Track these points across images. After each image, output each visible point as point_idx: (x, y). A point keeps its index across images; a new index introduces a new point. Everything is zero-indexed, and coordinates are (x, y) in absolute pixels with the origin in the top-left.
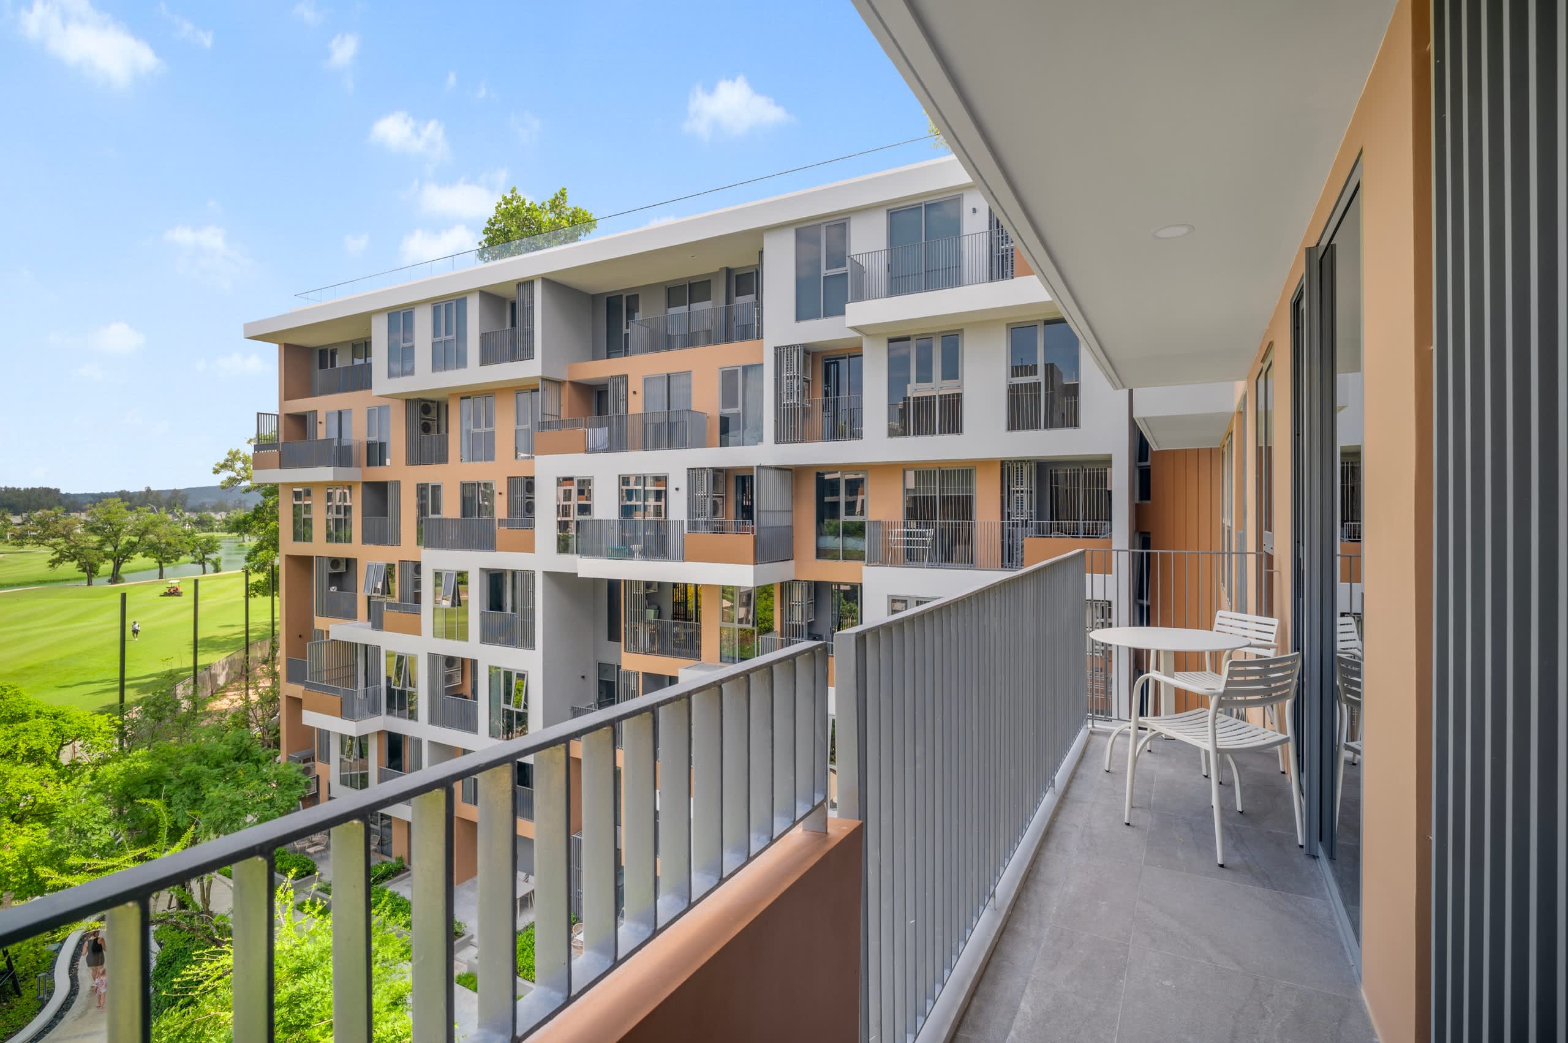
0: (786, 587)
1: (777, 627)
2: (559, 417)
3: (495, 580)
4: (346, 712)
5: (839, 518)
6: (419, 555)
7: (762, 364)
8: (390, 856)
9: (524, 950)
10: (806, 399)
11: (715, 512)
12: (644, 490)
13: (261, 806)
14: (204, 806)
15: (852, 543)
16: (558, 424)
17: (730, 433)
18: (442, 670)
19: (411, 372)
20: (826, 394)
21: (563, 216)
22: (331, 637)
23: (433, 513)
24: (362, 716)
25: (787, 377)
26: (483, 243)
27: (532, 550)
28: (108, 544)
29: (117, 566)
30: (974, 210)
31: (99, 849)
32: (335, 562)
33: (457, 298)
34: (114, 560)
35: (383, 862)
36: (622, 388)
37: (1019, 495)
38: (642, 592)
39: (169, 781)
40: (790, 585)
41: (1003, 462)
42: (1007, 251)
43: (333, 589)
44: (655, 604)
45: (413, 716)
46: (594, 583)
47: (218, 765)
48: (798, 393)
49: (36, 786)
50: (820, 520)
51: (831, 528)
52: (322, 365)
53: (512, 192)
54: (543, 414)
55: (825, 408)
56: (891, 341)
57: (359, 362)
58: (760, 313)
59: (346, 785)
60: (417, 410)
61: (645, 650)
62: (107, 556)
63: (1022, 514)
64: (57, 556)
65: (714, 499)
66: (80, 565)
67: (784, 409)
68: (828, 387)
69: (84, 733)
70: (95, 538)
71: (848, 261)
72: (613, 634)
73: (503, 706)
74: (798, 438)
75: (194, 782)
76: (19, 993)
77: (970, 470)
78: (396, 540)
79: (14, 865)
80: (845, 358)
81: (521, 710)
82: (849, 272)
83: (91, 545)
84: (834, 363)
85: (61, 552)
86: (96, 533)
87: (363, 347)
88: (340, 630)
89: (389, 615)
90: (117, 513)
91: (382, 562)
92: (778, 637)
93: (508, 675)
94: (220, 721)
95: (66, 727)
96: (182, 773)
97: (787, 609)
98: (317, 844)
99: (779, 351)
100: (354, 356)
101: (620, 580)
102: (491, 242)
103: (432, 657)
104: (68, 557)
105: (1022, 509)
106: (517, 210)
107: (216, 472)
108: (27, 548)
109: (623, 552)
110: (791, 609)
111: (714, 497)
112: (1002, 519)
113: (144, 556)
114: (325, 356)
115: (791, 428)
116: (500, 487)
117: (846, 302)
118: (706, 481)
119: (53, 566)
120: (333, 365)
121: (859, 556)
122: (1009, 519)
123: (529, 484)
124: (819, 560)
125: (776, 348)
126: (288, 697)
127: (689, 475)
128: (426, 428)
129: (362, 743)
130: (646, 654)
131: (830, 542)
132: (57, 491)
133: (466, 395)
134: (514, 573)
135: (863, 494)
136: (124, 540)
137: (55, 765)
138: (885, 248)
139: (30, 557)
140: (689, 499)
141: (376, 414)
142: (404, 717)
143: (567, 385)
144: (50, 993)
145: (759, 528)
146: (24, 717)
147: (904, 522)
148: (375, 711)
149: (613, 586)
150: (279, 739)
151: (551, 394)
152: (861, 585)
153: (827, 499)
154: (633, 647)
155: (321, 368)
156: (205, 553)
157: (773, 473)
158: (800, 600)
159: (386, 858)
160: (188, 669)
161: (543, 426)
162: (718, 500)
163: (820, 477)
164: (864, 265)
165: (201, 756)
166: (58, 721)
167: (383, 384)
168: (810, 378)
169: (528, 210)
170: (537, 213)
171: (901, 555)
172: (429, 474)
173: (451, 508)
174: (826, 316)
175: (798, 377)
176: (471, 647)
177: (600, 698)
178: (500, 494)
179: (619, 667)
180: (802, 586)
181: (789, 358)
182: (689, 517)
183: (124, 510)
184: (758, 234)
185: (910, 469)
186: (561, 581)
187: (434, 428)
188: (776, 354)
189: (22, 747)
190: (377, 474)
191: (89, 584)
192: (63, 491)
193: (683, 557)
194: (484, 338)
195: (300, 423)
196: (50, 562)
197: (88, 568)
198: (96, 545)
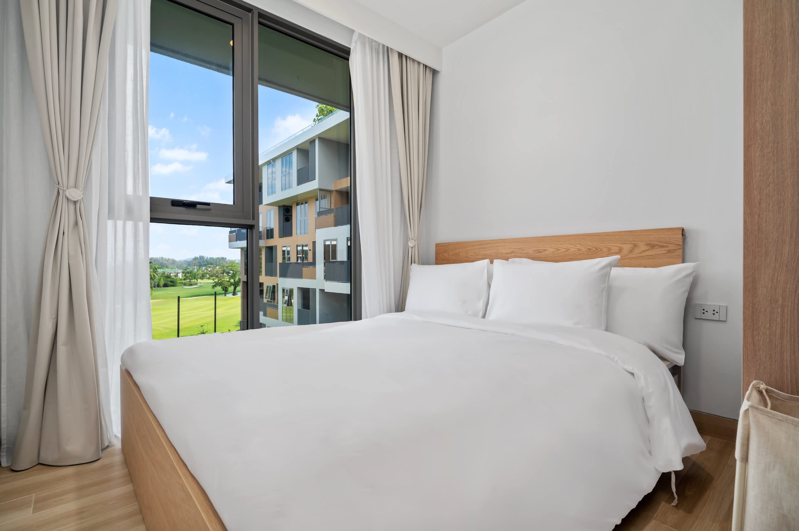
6: (279, 281)
16: (325, 212)
19: (275, 193)
23: (287, 260)
27: (315, 277)
28: (232, 279)
29: (235, 289)
33: (289, 153)
34: (234, 286)
54: (320, 208)
60: (282, 210)
62: (232, 284)
64: (214, 284)
66: (222, 287)
70: (228, 277)
78: (276, 274)
85: (215, 282)
86: (228, 275)
90: (234, 266)
91: (271, 284)
104: (218, 284)
116: (310, 246)
119: (213, 288)
128: (287, 220)
134: (309, 289)
136: (237, 278)
143: (334, 192)
161: (321, 213)
167: (267, 200)
172: (286, 242)
178: (310, 250)
186: (325, 294)
187: (291, 219)
190: (270, 243)
191: (226, 295)
194: (298, 171)
196: (212, 286)
197: (225, 289)
198: (228, 280)
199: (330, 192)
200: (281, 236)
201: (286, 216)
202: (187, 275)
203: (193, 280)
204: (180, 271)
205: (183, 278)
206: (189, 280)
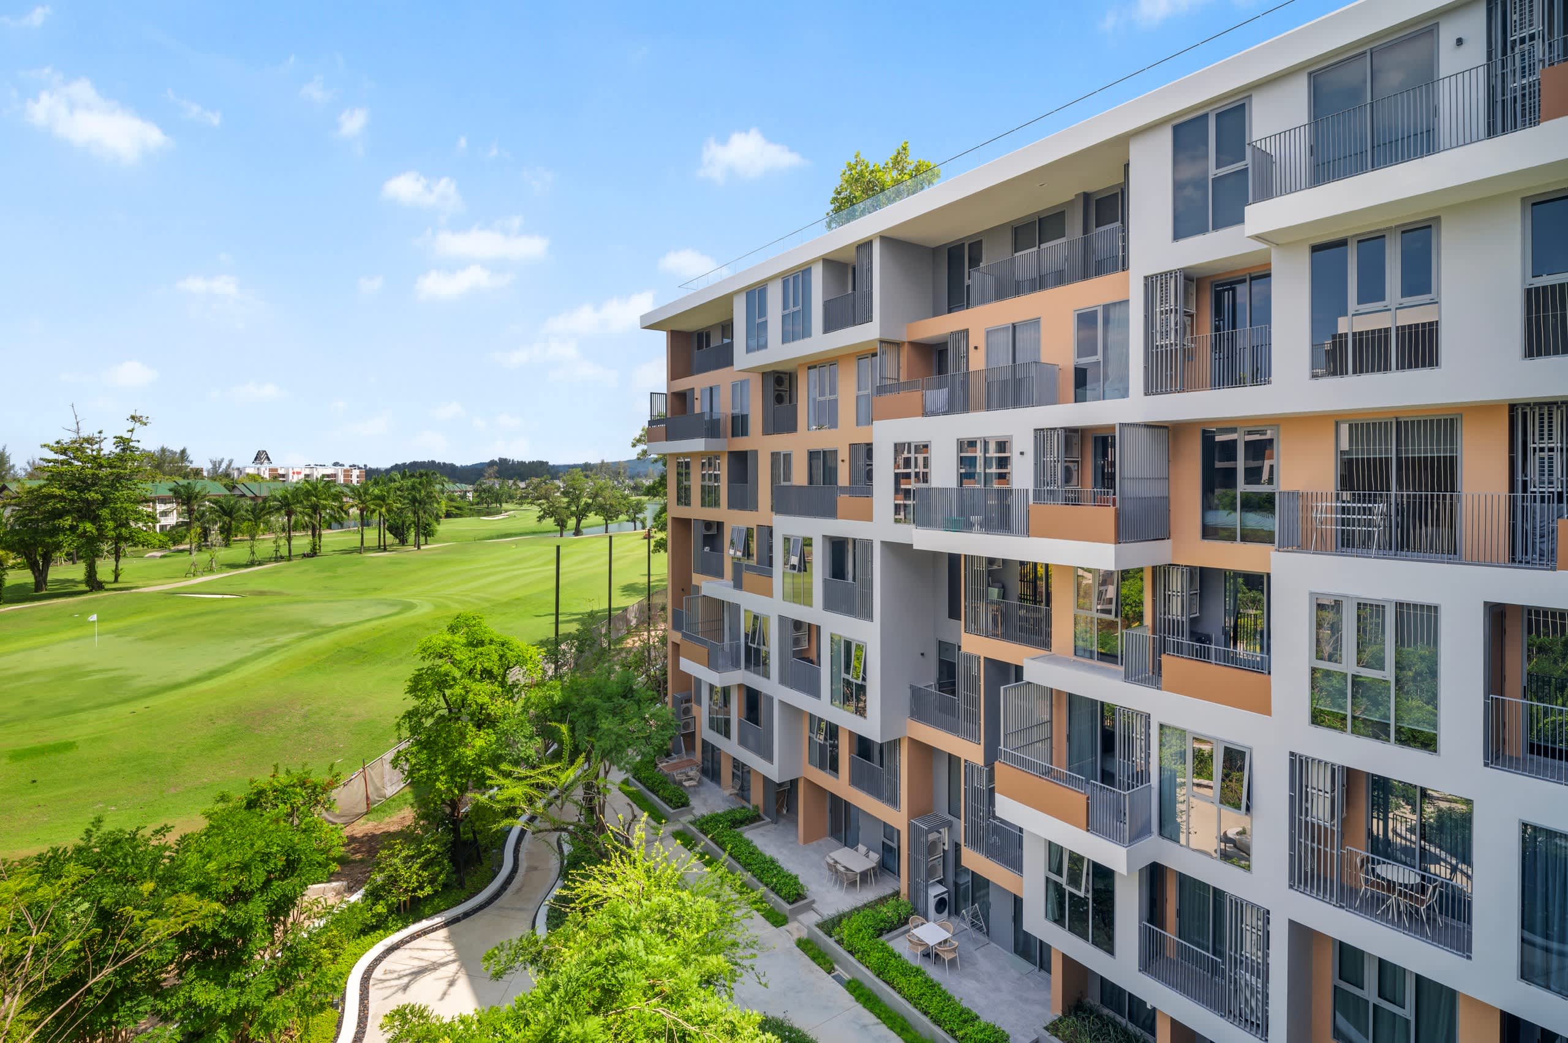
0: (1161, 574)
1: (1148, 620)
2: (898, 380)
3: (838, 547)
4: (712, 665)
5: (1236, 487)
6: (771, 521)
7: (1128, 301)
8: (749, 802)
9: (860, 930)
10: (1188, 336)
11: (1068, 480)
12: (985, 457)
13: (638, 742)
14: (598, 734)
15: (1255, 520)
16: (897, 387)
17: (1088, 387)
18: (791, 633)
19: (765, 346)
20: (1217, 329)
21: (905, 171)
22: (703, 593)
23: (784, 481)
24: (725, 669)
25: (1162, 312)
26: (831, 214)
27: (870, 518)
28: (573, 505)
29: (579, 522)
30: (1460, 42)
31: (525, 759)
32: (708, 525)
33: (802, 269)
34: (577, 517)
35: (743, 807)
36: (963, 344)
37: (1545, 454)
38: (983, 567)
39: (575, 709)
40: (1165, 571)
41: (1513, 407)
42: (1524, 88)
43: (707, 549)
44: (999, 582)
45: (767, 675)
46: (934, 556)
47: (610, 699)
48: (1176, 330)
49: (487, 699)
50: (1208, 489)
51: (1227, 500)
52: (700, 347)
53: (856, 156)
54: (881, 378)
55: (1217, 345)
56: (1315, 249)
57: (726, 341)
58: (1125, 239)
59: (714, 730)
60: (771, 381)
61: (987, 632)
62: (573, 514)
63: (1551, 483)
64: (542, 513)
65: (1066, 464)
66: (556, 521)
67: (1157, 352)
68: (1219, 321)
69: (521, 661)
70: (566, 500)
71: (1248, 151)
72: (954, 613)
73: (844, 675)
74: (1176, 386)
75: (591, 712)
76: (482, 864)
77: (1452, 420)
78: (755, 507)
79: (473, 760)
80: (1244, 281)
81: (859, 682)
82: (1250, 166)
83: (563, 505)
84: (1228, 290)
85: (544, 510)
86: (566, 497)
87: (727, 328)
88: (710, 587)
89: (748, 577)
90: (580, 480)
91: (743, 526)
92: (1149, 634)
93: (848, 644)
94: (626, 658)
95: (509, 654)
96: (583, 702)
97: (1162, 598)
98: (691, 779)
99: (1150, 282)
100: (723, 337)
101: (959, 555)
102: (838, 210)
103: (782, 619)
104: (548, 514)
105: (1551, 475)
106: (861, 175)
107: (634, 445)
108: (525, 506)
109: (962, 524)
110: (1167, 599)
111: (1066, 461)
112: (1512, 488)
113: (596, 515)
114: (701, 338)
115: (1166, 376)
116: (844, 454)
117: (1247, 203)
118: (1056, 444)
119: (539, 521)
120: (708, 345)
121: (1266, 538)
122: (1525, 490)
123: (869, 449)
124: (1206, 541)
125: (1146, 278)
126: (673, 642)
127: (1036, 437)
128: (779, 399)
129: (726, 691)
130: (988, 637)
131: (1221, 518)
132: (547, 463)
133: (814, 364)
134: (854, 540)
135: (1271, 458)
136: (585, 500)
137: (502, 684)
138: (1305, 120)
139: (528, 513)
140: (1036, 464)
141: (739, 388)
142: (759, 674)
143: (906, 347)
144: (500, 866)
145: (1122, 498)
146: (481, 643)
147: (1338, 494)
148: (736, 665)
149: (954, 560)
150: (666, 678)
151: (890, 359)
152: (1269, 575)
153: (1218, 465)
154: (974, 628)
155: (699, 349)
156: (636, 513)
157: (1144, 431)
158: (1179, 590)
159: (746, 804)
160: (604, 611)
161: (881, 390)
162: (1071, 465)
163: (1208, 438)
164: (1273, 154)
165: (598, 691)
166: (504, 648)
167: (744, 359)
168: (1194, 311)
169: (872, 172)
170: (881, 173)
171: (1331, 541)
172: (781, 442)
173: (799, 476)
174: (1216, 228)
175: (1176, 310)
176: (814, 613)
177: (939, 679)
178: (843, 461)
179: (959, 647)
180: (1183, 572)
181: (1165, 289)
182: (1036, 485)
183: (582, 478)
184: (1123, 141)
185: (1344, 422)
186: (899, 551)
187: (787, 399)
188: (1146, 285)
189: (479, 667)
190: (741, 444)
191: (561, 535)
192: (551, 463)
193: (1028, 531)
194: (827, 306)
195: (680, 400)
196: (538, 517)
197: (561, 523)
198: (565, 505)
199: (898, 345)
200: (766, 432)
201: (777, 393)
202: (484, 495)
203: (494, 505)
204: (470, 487)
205: (476, 501)
206: (485, 505)
